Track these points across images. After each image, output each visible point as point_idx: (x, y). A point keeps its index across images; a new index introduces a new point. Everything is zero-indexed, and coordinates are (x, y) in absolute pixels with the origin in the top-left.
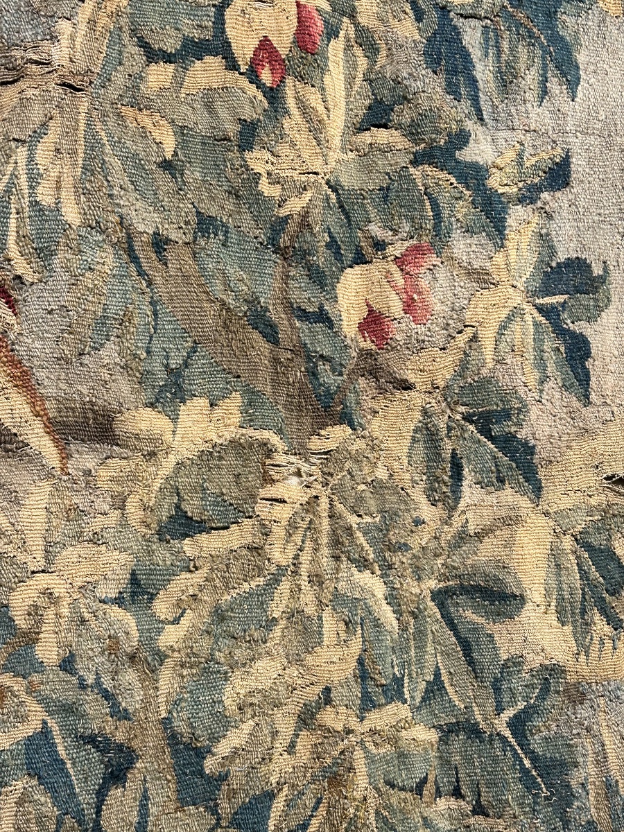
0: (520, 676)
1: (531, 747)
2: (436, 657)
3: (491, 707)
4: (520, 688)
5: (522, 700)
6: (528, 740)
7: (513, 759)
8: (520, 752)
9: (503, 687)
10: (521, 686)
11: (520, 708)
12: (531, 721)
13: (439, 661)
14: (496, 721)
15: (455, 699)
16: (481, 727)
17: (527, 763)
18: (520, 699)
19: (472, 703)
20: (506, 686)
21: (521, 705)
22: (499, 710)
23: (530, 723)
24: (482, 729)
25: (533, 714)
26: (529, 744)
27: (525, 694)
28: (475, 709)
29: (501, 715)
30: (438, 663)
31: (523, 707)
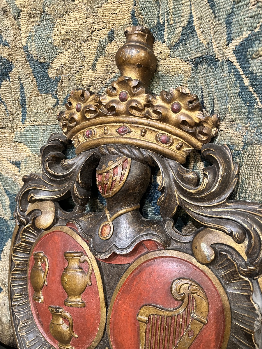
0: (247, 9)
1: (250, 69)
2: (191, 7)
3: (224, 39)
4: (246, 19)
5: (247, 30)
6: (249, 64)
7: (235, 79)
8: (242, 73)
9: (233, 20)
10: (248, 17)
11: (244, 36)
12: (252, 47)
13: (193, 11)
14: (226, 51)
15: (201, 39)
16: (216, 57)
17: (246, 82)
18: (245, 29)
19: (212, 39)
20: (235, 20)
21: (246, 34)
22: (229, 41)
23: (251, 49)
24: (217, 58)
25: (255, 41)
26: (249, 67)
27: (250, 25)
28: (214, 44)
29: (230, 44)
30: (191, 13)
31: (247, 36)
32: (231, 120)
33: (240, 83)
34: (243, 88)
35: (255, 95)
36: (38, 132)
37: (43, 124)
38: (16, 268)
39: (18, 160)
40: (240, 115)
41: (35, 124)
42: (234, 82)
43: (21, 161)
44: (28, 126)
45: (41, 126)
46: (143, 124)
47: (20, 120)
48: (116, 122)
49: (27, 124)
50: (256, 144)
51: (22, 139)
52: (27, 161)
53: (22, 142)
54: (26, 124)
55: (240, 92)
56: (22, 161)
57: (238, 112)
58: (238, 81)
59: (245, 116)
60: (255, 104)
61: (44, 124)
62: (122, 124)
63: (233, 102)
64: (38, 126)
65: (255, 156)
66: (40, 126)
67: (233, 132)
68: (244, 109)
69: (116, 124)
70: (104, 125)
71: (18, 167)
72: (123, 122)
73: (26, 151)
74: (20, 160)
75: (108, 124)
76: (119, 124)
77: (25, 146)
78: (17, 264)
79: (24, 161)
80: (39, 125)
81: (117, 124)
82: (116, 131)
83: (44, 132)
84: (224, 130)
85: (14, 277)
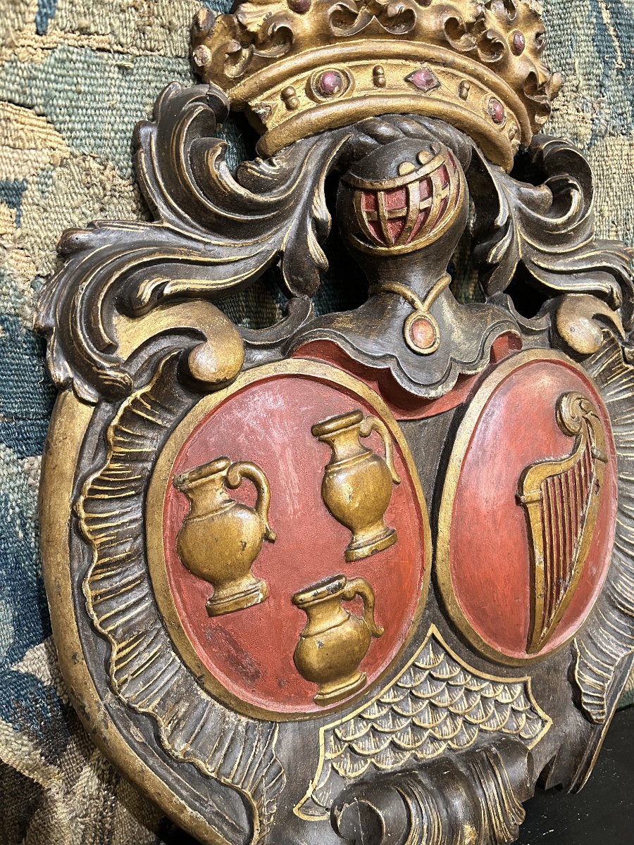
32: (574, 89)
33: (596, 17)
34: (602, 28)
35: (617, 43)
36: (98, 75)
37: (115, 47)
38: (99, 559)
39: (12, 177)
40: (589, 80)
41: (85, 43)
42: (587, 13)
43: (27, 182)
44: (60, 47)
45: (110, 55)
46: (463, 69)
47: (32, 17)
48: (406, 57)
49: (55, 38)
50: (611, 135)
51: (34, 91)
52: (50, 182)
53: (31, 107)
54: (54, 36)
55: (596, 35)
56: (30, 179)
57: (587, 74)
58: (595, 13)
59: (599, 81)
60: (614, 60)
61: (120, 48)
62: (418, 65)
63: (583, 52)
64: (99, 54)
65: (606, 159)
66: (105, 55)
67: (577, 113)
68: (599, 68)
69: (404, 62)
70: (373, 61)
71: (12, 205)
72: (421, 59)
73: (49, 144)
74: (21, 178)
75: (384, 61)
76: (412, 64)
77: (41, 122)
78: (102, 544)
79: (36, 179)
80: (99, 49)
81: (408, 63)
82: (406, 80)
83: (120, 76)
84: (562, 108)
85: (98, 592)
